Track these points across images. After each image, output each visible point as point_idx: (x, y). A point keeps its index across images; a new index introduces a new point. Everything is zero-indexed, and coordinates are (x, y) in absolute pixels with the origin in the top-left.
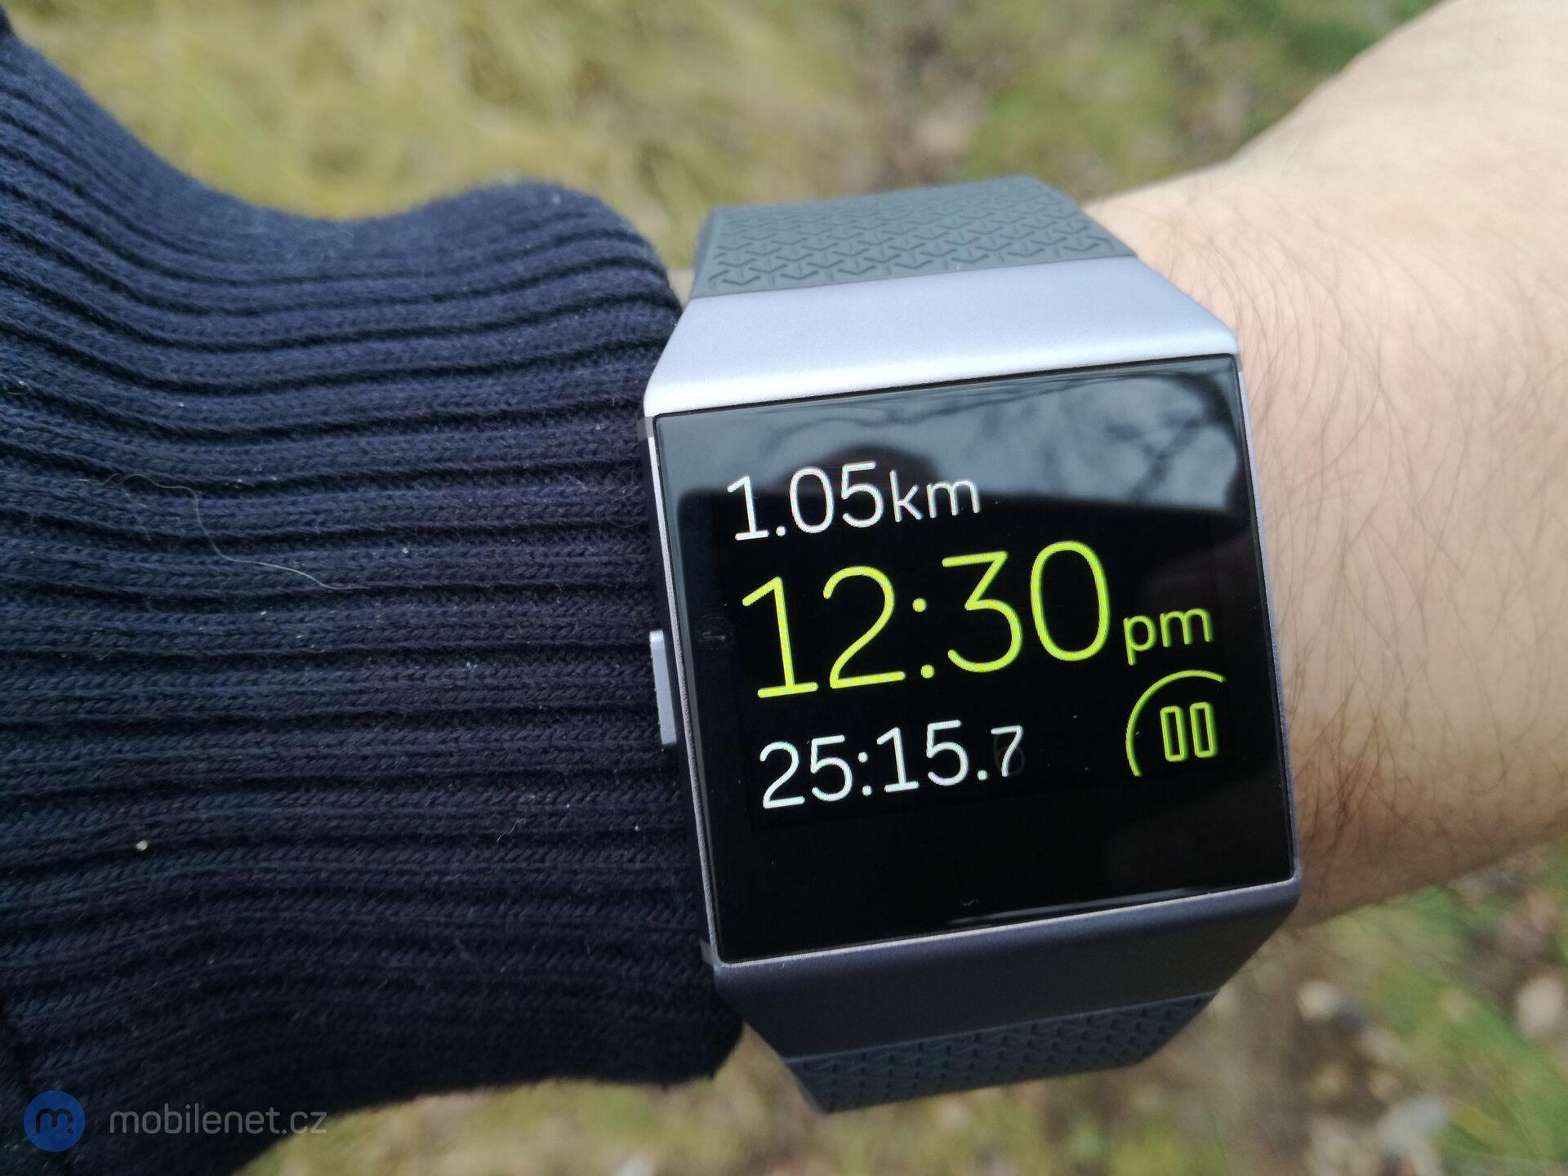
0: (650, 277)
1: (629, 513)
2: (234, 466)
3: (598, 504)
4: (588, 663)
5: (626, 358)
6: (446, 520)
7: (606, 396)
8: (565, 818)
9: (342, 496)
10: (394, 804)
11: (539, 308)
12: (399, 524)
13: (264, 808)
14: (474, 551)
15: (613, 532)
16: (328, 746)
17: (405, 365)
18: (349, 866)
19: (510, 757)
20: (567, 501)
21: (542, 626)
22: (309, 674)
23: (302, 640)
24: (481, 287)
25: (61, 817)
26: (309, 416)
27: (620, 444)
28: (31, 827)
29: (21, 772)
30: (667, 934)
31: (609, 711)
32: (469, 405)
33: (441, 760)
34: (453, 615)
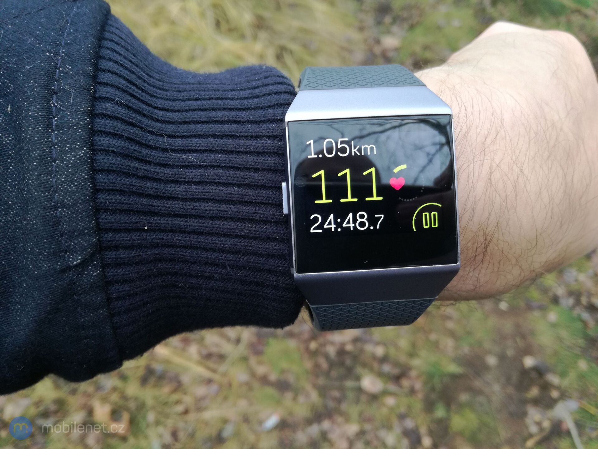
0: (290, 87)
1: (281, 150)
2: (175, 130)
3: (272, 147)
4: (267, 191)
5: (282, 108)
6: (231, 148)
7: (276, 117)
8: (258, 232)
9: (204, 140)
10: (213, 224)
11: (258, 94)
12: (218, 148)
13: (178, 222)
14: (238, 157)
15: (276, 155)
16: (197, 206)
17: (221, 107)
18: (199, 240)
19: (244, 214)
20: (264, 145)
21: (255, 179)
22: (193, 186)
23: (191, 177)
24: (243, 88)
25: (126, 217)
26: (196, 118)
27: (279, 130)
28: (119, 218)
29: (118, 202)
30: (284, 268)
31: (272, 204)
32: (239, 118)
33: (227, 213)
34: (232, 174)
